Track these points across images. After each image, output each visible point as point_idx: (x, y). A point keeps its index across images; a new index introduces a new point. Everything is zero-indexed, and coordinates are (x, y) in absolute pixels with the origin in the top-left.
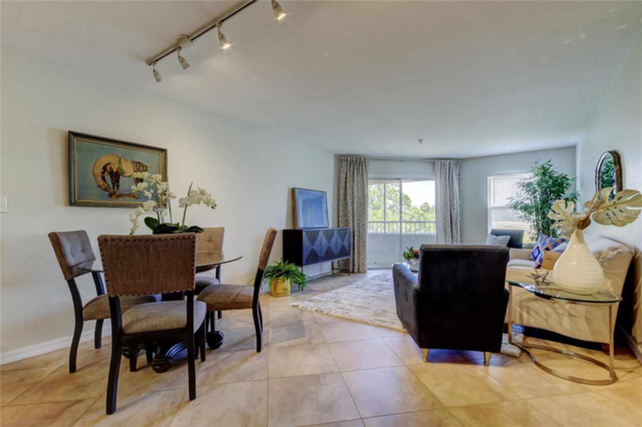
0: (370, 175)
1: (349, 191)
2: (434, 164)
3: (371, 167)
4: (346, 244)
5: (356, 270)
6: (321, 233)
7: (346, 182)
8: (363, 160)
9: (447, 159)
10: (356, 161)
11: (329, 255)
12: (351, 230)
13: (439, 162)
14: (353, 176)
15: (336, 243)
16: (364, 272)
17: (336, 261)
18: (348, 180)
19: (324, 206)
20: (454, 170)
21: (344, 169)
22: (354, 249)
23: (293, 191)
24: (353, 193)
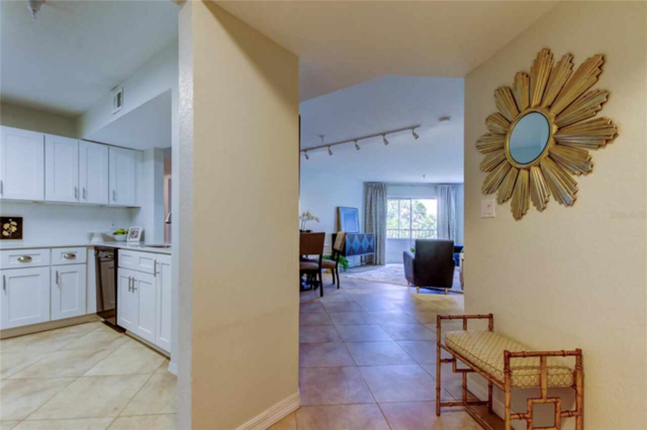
0: (388, 196)
1: (373, 208)
2: (436, 188)
3: (390, 191)
4: (371, 244)
5: (378, 263)
6: (356, 236)
7: (371, 202)
8: (383, 186)
9: (446, 184)
10: (379, 186)
11: (361, 251)
12: (375, 235)
13: (440, 186)
14: (376, 197)
15: (365, 243)
16: (384, 265)
17: (363, 255)
18: (373, 200)
19: (356, 218)
20: (452, 192)
21: (370, 192)
22: (377, 248)
23: (338, 209)
24: (376, 209)
